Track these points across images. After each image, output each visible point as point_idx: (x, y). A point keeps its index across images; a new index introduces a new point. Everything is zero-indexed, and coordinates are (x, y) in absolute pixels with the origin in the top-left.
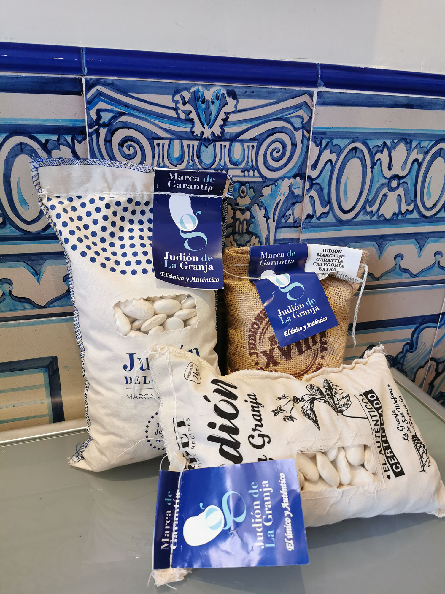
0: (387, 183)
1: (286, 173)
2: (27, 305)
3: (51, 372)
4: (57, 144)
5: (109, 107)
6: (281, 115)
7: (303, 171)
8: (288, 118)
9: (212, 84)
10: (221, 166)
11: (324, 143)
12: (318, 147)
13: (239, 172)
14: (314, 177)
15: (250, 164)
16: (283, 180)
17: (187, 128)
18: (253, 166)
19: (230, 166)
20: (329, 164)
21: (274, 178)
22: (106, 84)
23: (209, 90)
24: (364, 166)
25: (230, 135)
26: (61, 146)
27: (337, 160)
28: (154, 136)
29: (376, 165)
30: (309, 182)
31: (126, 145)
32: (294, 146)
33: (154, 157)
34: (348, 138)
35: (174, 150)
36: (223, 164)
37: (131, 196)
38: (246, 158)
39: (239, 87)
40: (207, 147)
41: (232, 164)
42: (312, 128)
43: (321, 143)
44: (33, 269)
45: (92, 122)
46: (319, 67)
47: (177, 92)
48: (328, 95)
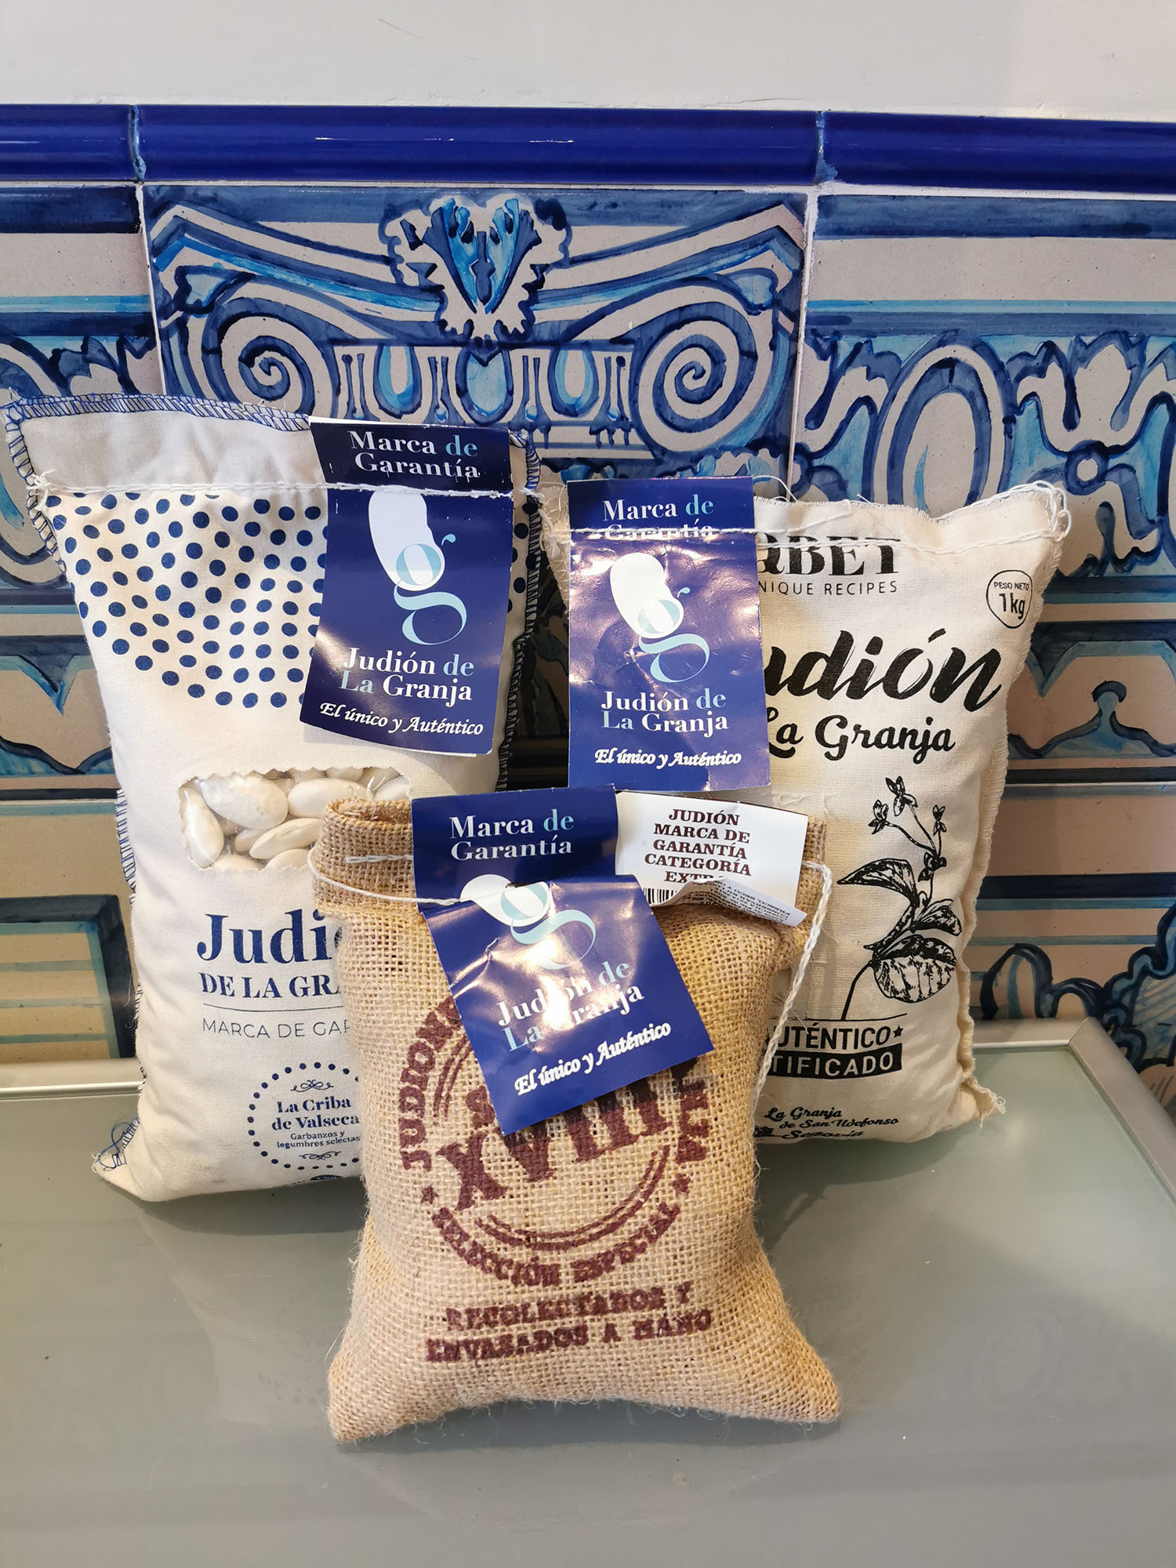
0: (1062, 468)
1: (727, 437)
2: (36, 765)
3: (106, 934)
4: (81, 362)
5: (209, 261)
6: (705, 268)
7: (780, 430)
8: (727, 277)
9: (492, 186)
10: (528, 416)
11: (845, 347)
12: (824, 358)
13: (582, 435)
14: (815, 447)
15: (614, 409)
16: (716, 458)
17: (425, 313)
18: (622, 417)
19: (554, 416)
20: (863, 410)
21: (689, 452)
22: (198, 201)
23: (483, 205)
24: (981, 415)
25: (552, 330)
26: (92, 366)
27: (891, 398)
28: (334, 334)
29: (1020, 413)
30: (801, 463)
31: (258, 360)
32: (749, 357)
33: (337, 391)
34: (922, 333)
35: (392, 372)
36: (533, 412)
37: (264, 494)
38: (602, 393)
39: (569, 192)
40: (485, 364)
41: (559, 412)
42: (804, 304)
43: (834, 349)
44: (44, 675)
45: (167, 301)
46: (820, 124)
47: (392, 212)
48: (854, 206)
